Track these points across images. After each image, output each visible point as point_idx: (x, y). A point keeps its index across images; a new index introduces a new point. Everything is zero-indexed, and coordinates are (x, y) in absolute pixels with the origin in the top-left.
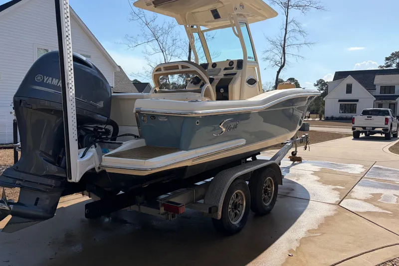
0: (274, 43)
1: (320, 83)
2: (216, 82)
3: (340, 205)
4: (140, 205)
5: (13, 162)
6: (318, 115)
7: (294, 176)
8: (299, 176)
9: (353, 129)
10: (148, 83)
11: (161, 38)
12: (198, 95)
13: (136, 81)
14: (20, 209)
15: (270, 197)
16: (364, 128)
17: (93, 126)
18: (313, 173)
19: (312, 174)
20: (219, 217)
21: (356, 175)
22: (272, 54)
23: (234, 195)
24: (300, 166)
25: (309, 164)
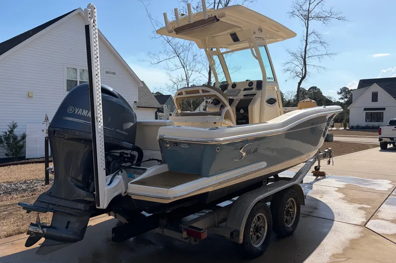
0: (294, 55)
1: (344, 91)
2: (236, 103)
3: (366, 226)
4: (163, 228)
5: (45, 176)
6: (342, 124)
7: (317, 192)
8: (323, 193)
9: (380, 140)
10: (170, 96)
11: (182, 55)
12: (218, 118)
13: (158, 93)
14: (53, 233)
15: (292, 218)
16: (392, 139)
17: (119, 151)
18: (337, 189)
19: (336, 191)
20: (241, 241)
21: (383, 192)
22: (293, 65)
23: (256, 219)
24: (323, 182)
25: (334, 180)
